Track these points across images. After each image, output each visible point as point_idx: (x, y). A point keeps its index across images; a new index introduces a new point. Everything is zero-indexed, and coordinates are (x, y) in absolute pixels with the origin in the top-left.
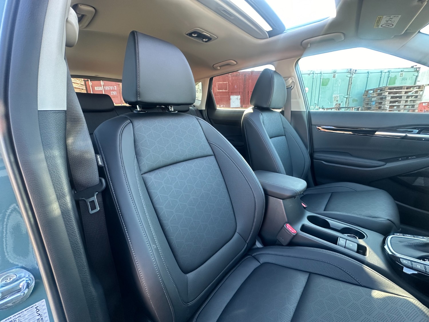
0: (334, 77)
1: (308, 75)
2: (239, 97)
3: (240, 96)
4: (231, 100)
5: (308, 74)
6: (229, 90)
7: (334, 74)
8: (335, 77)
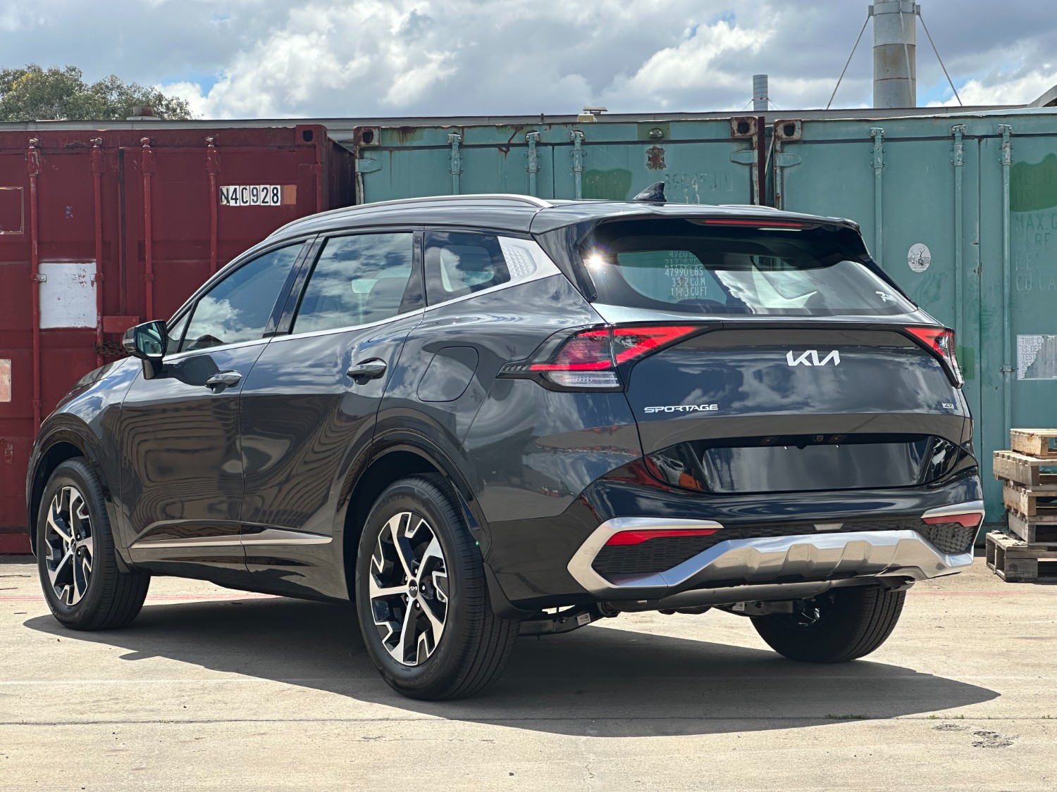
0: (656, 160)
1: (496, 150)
2: (90, 269)
3: (94, 265)
4: (43, 286)
5: (499, 146)
6: (28, 230)
7: (651, 146)
8: (662, 166)
